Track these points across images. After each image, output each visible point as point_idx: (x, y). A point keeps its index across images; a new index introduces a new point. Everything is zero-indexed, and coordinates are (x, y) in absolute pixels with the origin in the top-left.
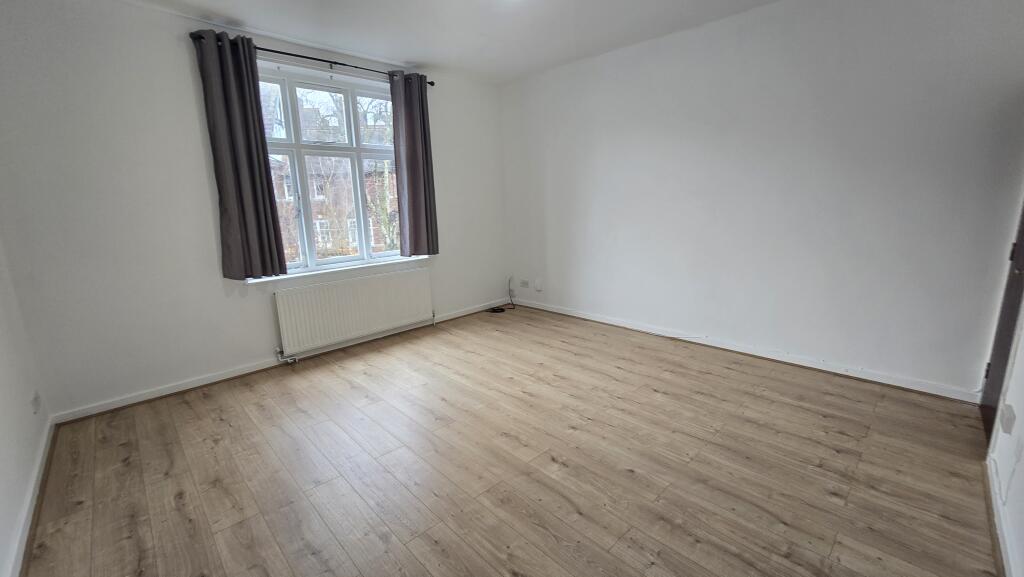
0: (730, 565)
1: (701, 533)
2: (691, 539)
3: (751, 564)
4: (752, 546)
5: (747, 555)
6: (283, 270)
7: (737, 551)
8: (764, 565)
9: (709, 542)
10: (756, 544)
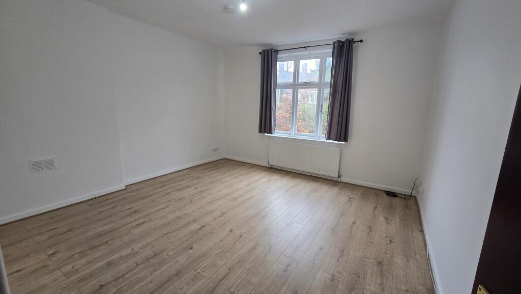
0: (119, 273)
1: (141, 267)
2: (139, 262)
3: (116, 280)
4: (125, 283)
5: (121, 280)
6: (270, 132)
7: (125, 277)
8: (113, 284)
9: (135, 268)
10: (125, 285)
